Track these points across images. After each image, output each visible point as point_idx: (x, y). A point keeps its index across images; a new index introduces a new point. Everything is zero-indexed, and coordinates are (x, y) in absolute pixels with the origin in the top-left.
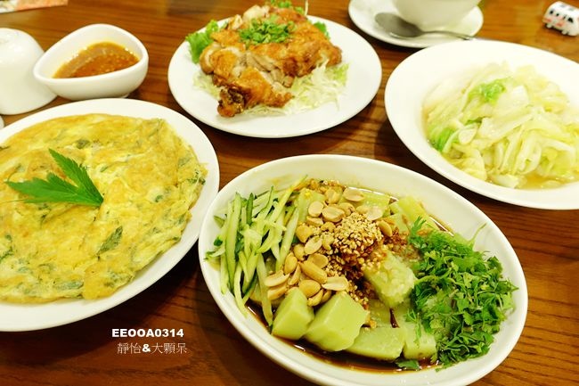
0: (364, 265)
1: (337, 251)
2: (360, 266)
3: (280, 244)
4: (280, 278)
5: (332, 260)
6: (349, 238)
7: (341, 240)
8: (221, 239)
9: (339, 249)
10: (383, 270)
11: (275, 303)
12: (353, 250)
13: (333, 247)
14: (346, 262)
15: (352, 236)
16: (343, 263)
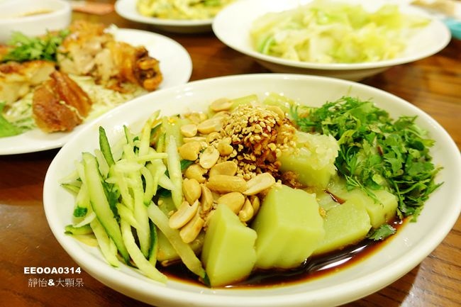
0: (278, 150)
1: (241, 147)
2: (274, 153)
3: (167, 173)
4: (187, 212)
5: (240, 162)
6: (249, 125)
7: (240, 133)
8: (82, 205)
9: (243, 144)
10: (299, 146)
11: (197, 245)
12: (260, 134)
13: (235, 145)
14: (257, 156)
15: (251, 121)
16: (253, 158)
